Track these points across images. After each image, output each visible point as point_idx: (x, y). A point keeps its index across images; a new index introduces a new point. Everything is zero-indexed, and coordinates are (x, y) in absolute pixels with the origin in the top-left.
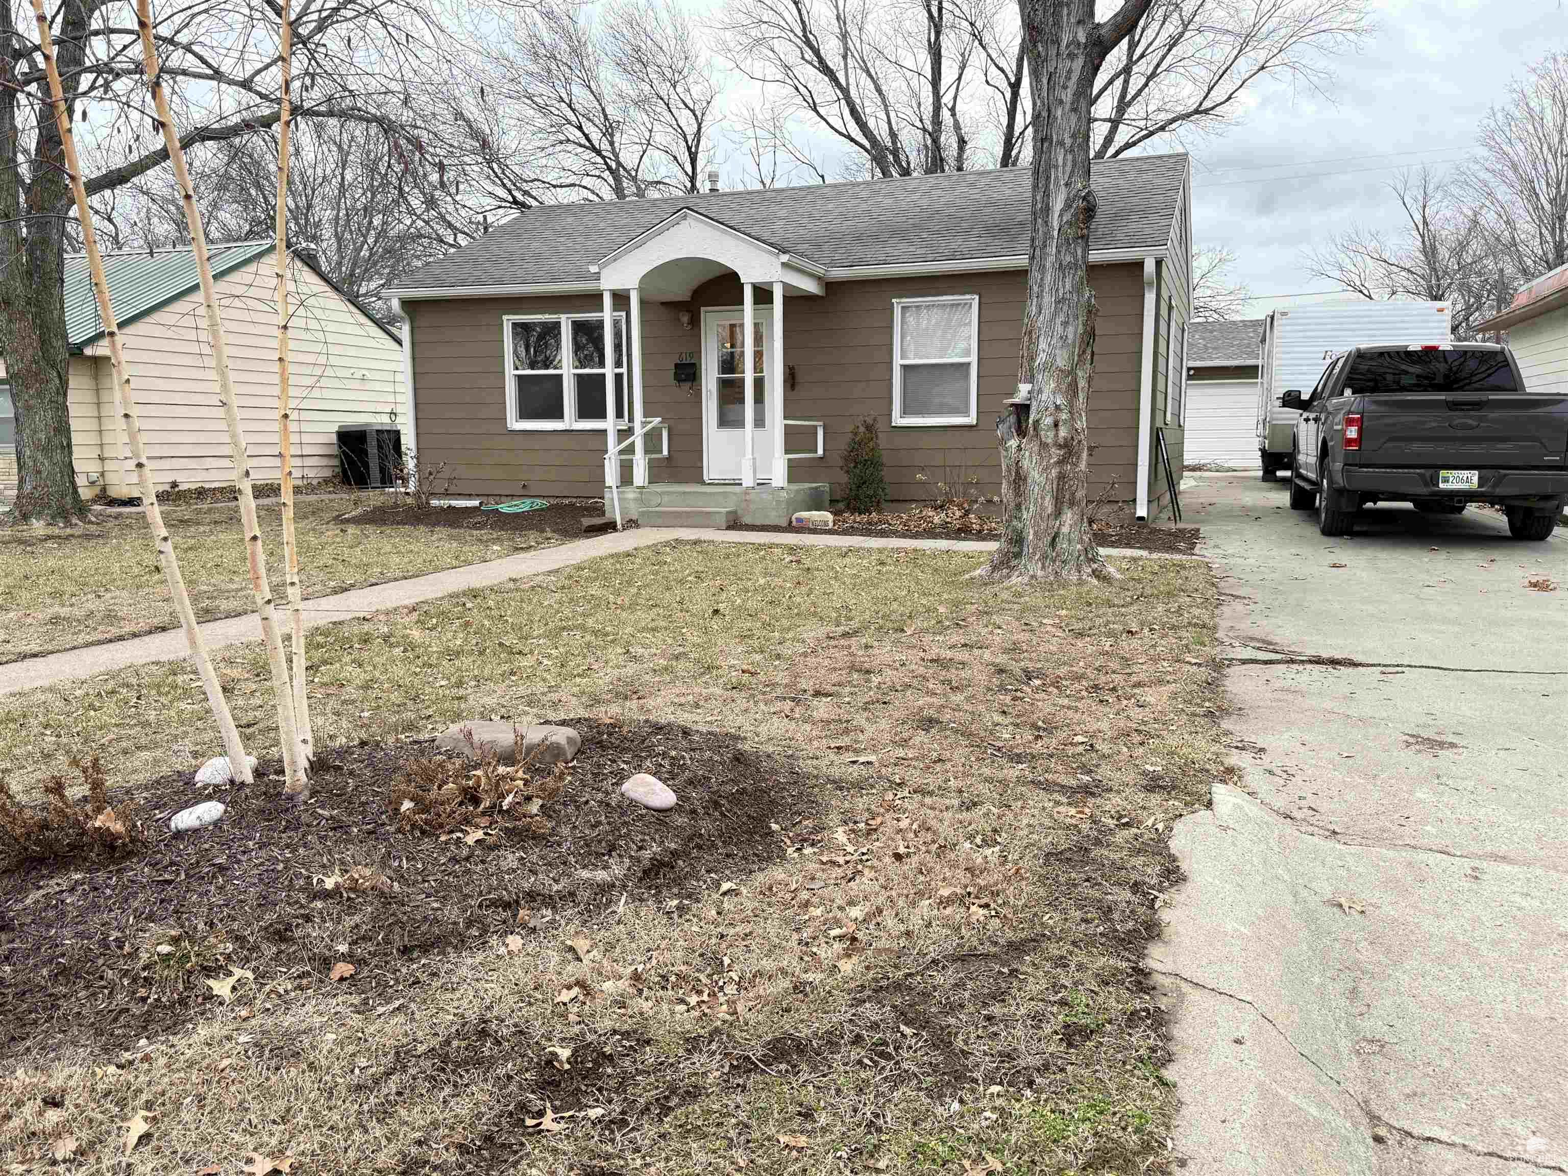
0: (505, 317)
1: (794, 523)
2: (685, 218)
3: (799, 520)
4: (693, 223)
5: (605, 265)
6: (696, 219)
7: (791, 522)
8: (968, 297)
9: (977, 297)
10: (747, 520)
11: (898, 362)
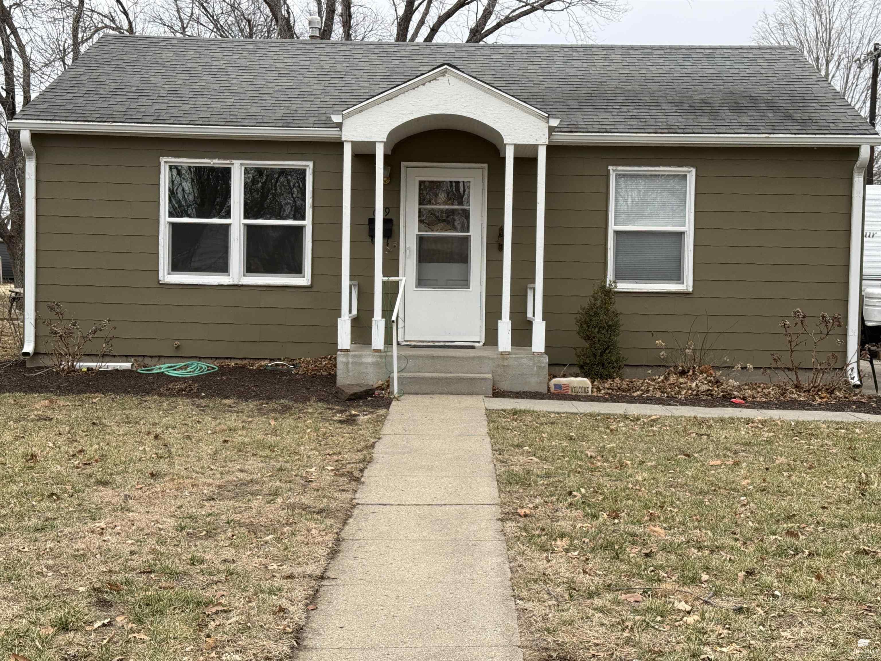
0: (163, 160)
1: (552, 390)
2: (443, 74)
3: (557, 386)
4: (453, 80)
5: (350, 115)
6: (457, 76)
7: (549, 389)
8: (685, 169)
9: (694, 170)
10: (505, 386)
11: (612, 227)
